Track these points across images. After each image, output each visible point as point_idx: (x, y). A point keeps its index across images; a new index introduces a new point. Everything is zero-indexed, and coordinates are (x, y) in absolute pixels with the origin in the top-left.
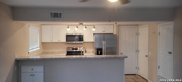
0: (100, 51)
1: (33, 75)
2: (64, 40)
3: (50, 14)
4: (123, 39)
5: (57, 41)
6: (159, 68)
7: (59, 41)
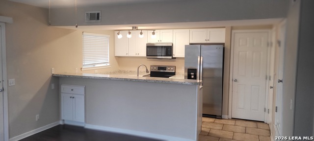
0: (193, 74)
1: (73, 98)
2: (143, 53)
3: (86, 15)
4: (240, 53)
5: (134, 55)
6: (276, 111)
7: (137, 56)
